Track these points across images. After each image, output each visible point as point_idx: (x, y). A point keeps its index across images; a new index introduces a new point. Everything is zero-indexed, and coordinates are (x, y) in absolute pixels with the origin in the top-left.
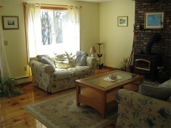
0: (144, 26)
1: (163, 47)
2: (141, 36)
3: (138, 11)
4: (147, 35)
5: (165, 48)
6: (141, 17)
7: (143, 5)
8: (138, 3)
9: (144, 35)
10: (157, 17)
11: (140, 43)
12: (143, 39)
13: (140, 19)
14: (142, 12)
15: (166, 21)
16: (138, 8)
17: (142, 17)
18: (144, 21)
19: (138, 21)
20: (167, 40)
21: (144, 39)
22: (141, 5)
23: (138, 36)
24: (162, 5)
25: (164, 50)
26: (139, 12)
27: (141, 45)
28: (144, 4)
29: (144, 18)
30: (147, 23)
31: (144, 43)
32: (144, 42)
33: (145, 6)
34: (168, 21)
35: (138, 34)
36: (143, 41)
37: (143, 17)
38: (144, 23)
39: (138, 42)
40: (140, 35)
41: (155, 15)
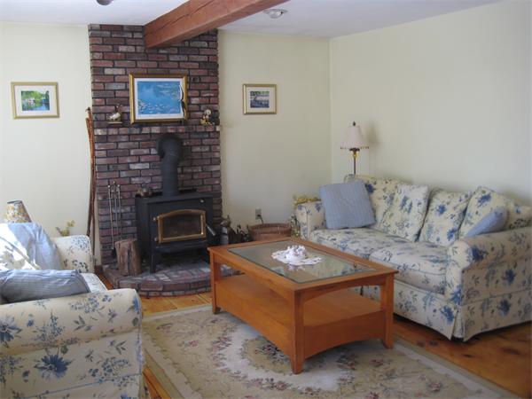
0: (129, 113)
1: (189, 170)
2: (121, 146)
3: (104, 68)
4: (139, 141)
5: (195, 171)
6: (114, 86)
7: (121, 52)
8: (101, 42)
9: (131, 143)
10: (167, 89)
11: (120, 167)
12: (130, 155)
13: (113, 92)
14: (121, 72)
15: (190, 101)
16: (103, 59)
17: (119, 88)
18: (128, 98)
19: (105, 98)
20: (198, 149)
21: (132, 152)
22: (115, 50)
23: (112, 145)
24: (177, 58)
25: (192, 178)
26: (108, 71)
27: (124, 174)
28: (123, 49)
29: (127, 89)
30: (139, 105)
31: (132, 166)
32: (134, 163)
33: (126, 56)
34: (195, 101)
35: (110, 140)
36: (129, 161)
37: (122, 86)
38: (128, 105)
39: (111, 167)
40: (117, 143)
41: (160, 83)
